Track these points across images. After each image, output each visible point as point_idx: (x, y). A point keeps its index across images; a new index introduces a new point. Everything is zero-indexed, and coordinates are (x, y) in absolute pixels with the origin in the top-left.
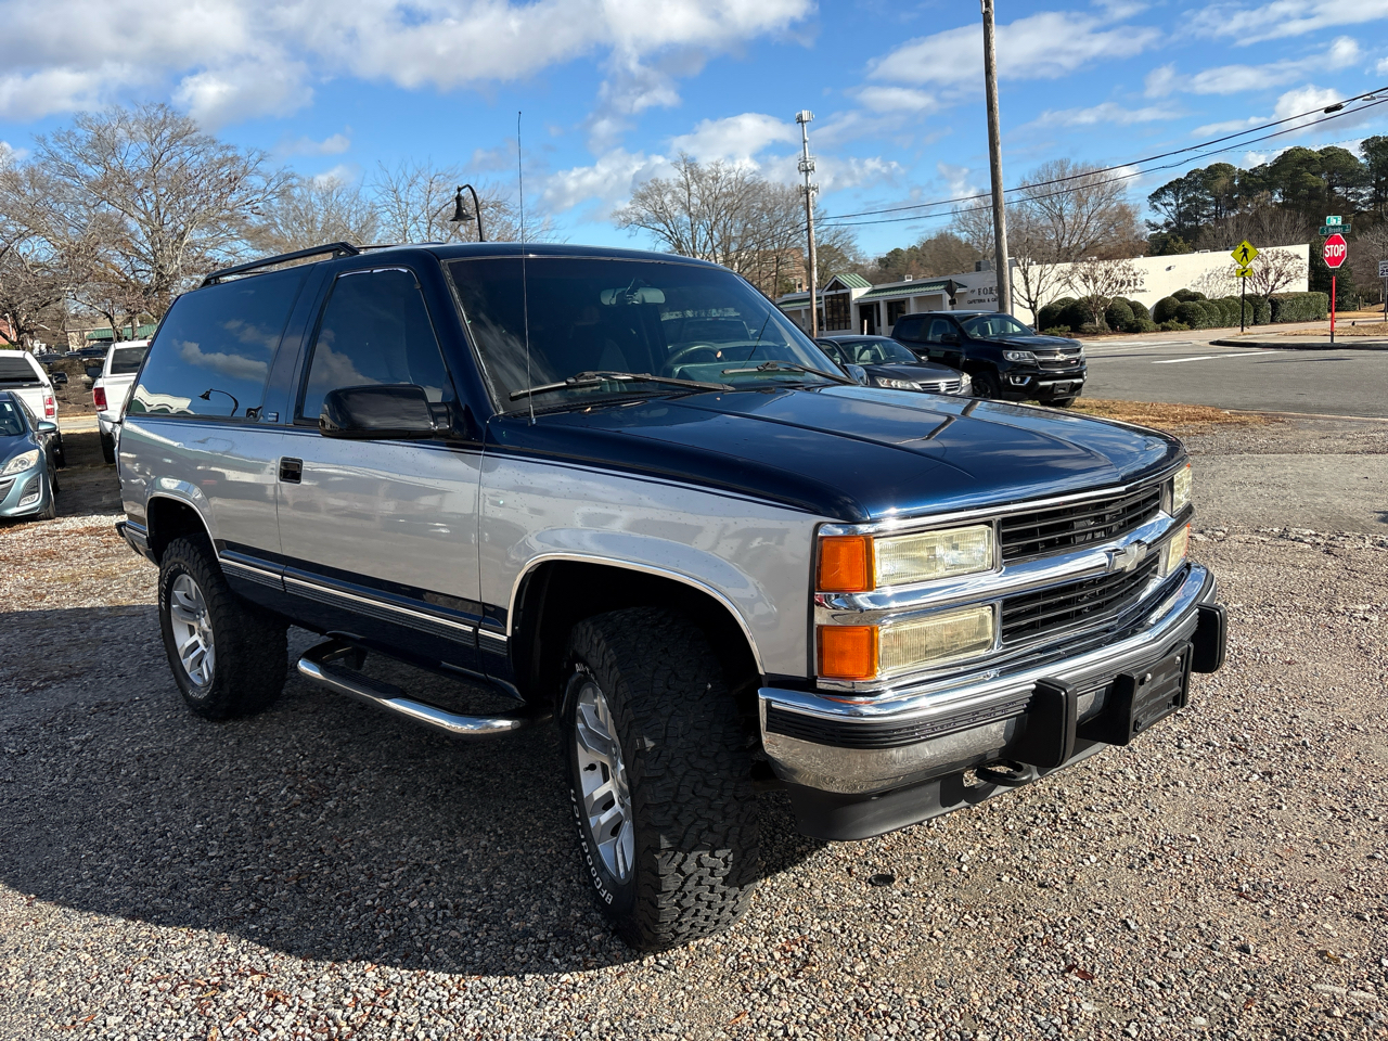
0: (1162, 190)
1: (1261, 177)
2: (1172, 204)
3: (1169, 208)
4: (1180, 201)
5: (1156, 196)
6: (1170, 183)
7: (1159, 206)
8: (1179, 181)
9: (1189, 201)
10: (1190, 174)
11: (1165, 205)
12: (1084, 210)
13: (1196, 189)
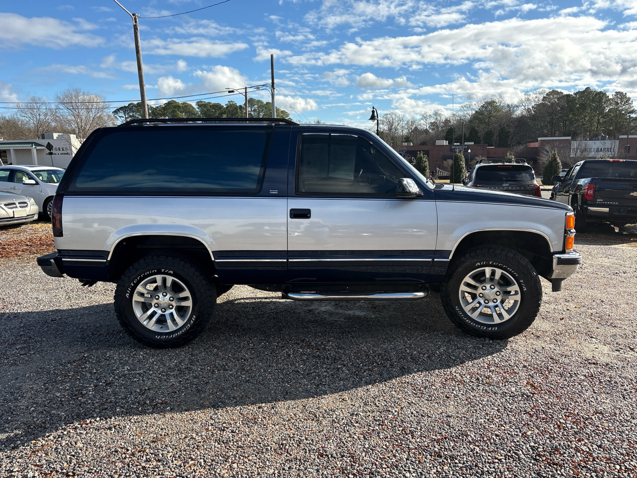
0: (118, 110)
1: (159, 110)
2: (123, 117)
3: (122, 118)
4: (127, 116)
5: (116, 112)
6: (122, 108)
7: (118, 117)
8: (125, 107)
9: (130, 116)
10: (129, 105)
11: (120, 117)
12: (91, 113)
13: (133, 112)
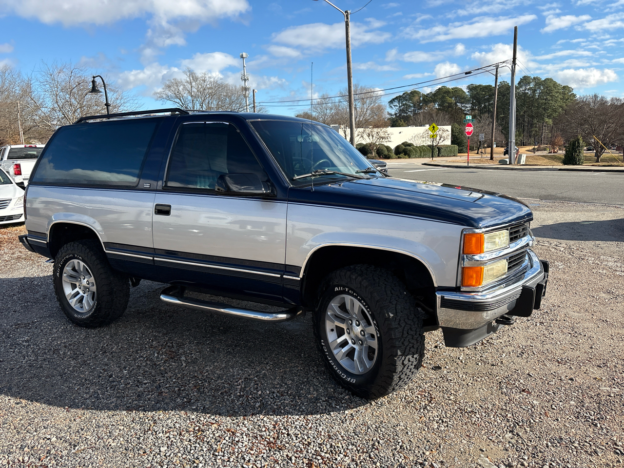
0: (394, 100)
1: (431, 97)
2: (397, 106)
3: (396, 107)
4: (400, 105)
5: (391, 102)
6: (397, 97)
7: (393, 106)
8: (400, 96)
9: (404, 105)
10: (404, 94)
11: (395, 106)
12: (365, 106)
13: (406, 100)
